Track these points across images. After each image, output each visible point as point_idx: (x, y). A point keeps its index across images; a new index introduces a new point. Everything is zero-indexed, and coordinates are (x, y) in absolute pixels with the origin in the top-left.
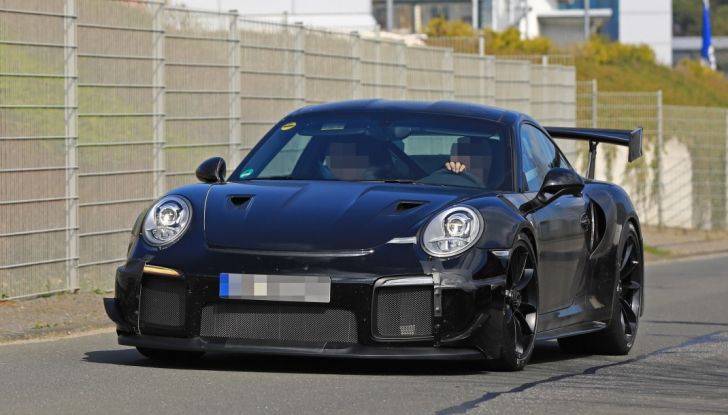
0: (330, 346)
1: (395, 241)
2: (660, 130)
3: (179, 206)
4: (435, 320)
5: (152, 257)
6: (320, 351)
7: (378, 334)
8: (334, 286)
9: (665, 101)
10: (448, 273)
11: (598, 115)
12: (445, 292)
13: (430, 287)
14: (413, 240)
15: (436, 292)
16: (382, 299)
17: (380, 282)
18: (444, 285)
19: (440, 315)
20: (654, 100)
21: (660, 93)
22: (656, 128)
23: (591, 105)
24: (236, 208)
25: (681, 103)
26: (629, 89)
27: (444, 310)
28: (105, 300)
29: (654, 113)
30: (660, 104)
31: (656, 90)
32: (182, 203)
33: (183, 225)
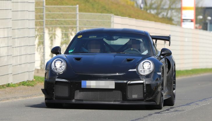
0: (115, 101)
1: (130, 70)
2: (78, 25)
3: (61, 61)
4: (144, 93)
5: (57, 76)
6: (112, 103)
7: (128, 98)
8: (116, 83)
9: (80, 10)
10: (147, 79)
11: (46, 18)
12: (147, 85)
13: (143, 84)
14: (135, 70)
15: (145, 85)
16: (129, 87)
17: (129, 82)
18: (147, 83)
19: (145, 92)
20: (75, 9)
21: (78, 6)
22: (76, 24)
23: (43, 12)
24: (78, 61)
25: (89, 11)
26: (62, 4)
27: (147, 90)
28: (42, 89)
29: (75, 17)
30: (78, 12)
31: (76, 5)
32: (62, 60)
33: (63, 67)
